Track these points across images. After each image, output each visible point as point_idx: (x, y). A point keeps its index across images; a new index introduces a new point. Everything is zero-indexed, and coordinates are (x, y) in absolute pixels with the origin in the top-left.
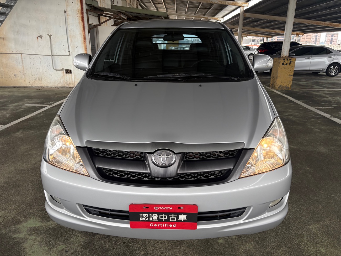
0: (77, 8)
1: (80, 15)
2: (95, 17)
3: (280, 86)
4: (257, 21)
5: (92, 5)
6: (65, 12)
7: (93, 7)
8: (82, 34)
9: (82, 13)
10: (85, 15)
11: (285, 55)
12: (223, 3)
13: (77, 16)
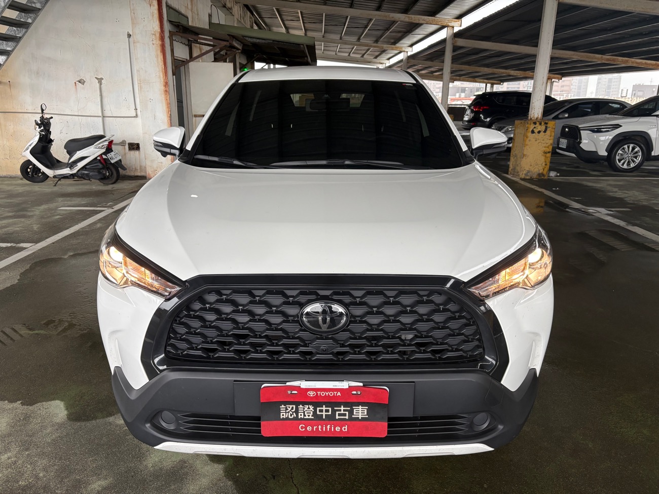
0: (153, 28)
1: (159, 42)
2: (184, 45)
3: (528, 172)
4: (477, 53)
5: (179, 23)
6: (129, 36)
7: (181, 27)
8: (162, 76)
9: (162, 38)
10: (167, 41)
11: (536, 116)
12: (414, 20)
13: (153, 44)
